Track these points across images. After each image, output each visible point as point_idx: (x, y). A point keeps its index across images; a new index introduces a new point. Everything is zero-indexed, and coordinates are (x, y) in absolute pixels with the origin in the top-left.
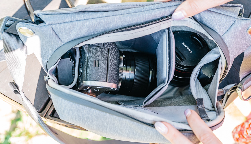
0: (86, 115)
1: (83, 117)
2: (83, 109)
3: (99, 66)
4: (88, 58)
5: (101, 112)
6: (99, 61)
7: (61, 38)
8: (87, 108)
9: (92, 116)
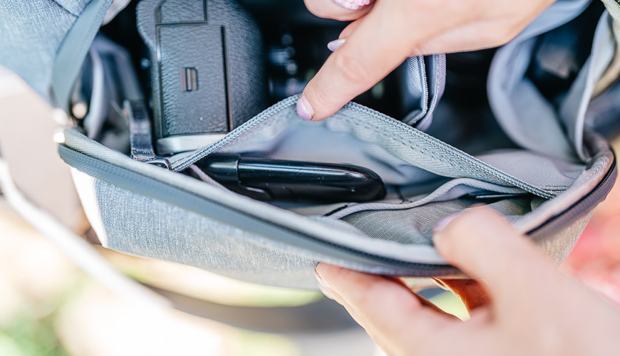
0: (174, 230)
1: (167, 236)
2: (162, 212)
3: (198, 85)
4: (160, 65)
5: (216, 223)
6: (196, 71)
7: (63, 4)
8: (176, 209)
9: (193, 235)
